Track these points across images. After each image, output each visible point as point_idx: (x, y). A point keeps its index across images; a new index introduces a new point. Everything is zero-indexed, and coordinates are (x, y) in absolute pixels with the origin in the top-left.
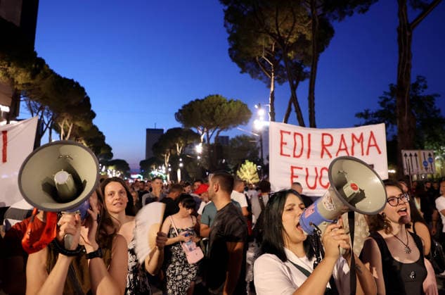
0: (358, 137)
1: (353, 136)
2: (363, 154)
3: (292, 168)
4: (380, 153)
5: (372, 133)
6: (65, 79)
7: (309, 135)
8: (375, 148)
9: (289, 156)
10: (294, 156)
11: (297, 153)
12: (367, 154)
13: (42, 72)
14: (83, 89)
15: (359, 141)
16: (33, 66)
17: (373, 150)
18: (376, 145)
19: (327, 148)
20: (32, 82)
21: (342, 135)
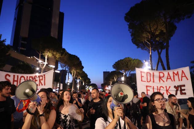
0: (176, 73)
1: (174, 73)
2: (179, 80)
3: (147, 86)
4: (188, 79)
5: (182, 71)
6: (72, 55)
7: (153, 73)
8: (185, 78)
9: (145, 81)
10: (147, 82)
11: (149, 80)
12: (182, 80)
13: (64, 53)
14: (79, 58)
15: (176, 75)
16: (62, 51)
17: (184, 78)
18: (185, 76)
19: (162, 78)
20: (61, 57)
21: (168, 73)
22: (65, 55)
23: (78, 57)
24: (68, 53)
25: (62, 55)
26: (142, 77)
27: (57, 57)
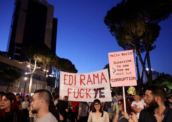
0: (96, 76)
1: (94, 75)
2: (99, 83)
3: (68, 89)
4: (107, 82)
5: (102, 73)
7: (75, 76)
8: (104, 80)
9: (67, 84)
10: (69, 84)
11: (71, 83)
12: (101, 83)
13: (54, 58)
15: (96, 77)
16: (51, 56)
17: (104, 81)
18: (105, 79)
19: (82, 81)
20: (52, 61)
21: (89, 75)
22: (56, 60)
23: (70, 61)
24: (58, 57)
25: (52, 59)
26: (65, 79)
27: (48, 62)
